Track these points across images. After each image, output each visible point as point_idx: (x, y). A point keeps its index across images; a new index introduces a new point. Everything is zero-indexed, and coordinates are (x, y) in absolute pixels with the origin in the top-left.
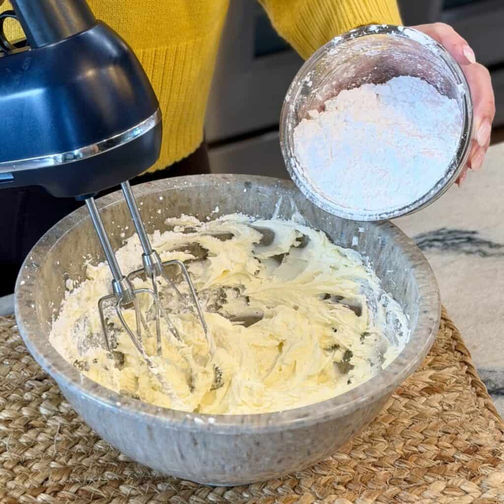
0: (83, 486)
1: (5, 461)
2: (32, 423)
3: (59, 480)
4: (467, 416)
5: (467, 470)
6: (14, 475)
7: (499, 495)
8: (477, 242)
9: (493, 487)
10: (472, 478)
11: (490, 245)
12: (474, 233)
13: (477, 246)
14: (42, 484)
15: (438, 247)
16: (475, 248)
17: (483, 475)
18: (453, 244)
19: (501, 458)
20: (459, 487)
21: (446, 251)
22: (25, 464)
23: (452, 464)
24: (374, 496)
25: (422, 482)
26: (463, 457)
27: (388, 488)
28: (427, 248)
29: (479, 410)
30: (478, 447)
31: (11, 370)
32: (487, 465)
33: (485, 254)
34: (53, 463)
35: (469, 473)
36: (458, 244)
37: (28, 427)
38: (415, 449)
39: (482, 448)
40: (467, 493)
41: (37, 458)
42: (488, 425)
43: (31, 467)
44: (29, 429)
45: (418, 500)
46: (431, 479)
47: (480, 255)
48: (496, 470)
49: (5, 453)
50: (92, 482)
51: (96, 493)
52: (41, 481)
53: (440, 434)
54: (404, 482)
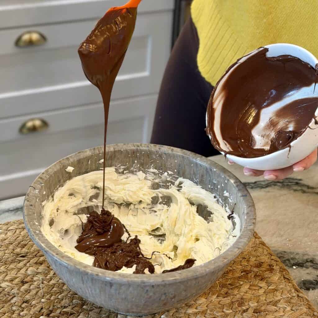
0: (63, 309)
1: (16, 302)
2: (25, 280)
3: (49, 308)
4: (252, 249)
5: (259, 276)
6: (23, 309)
7: (277, 286)
8: (301, 185)
9: (273, 283)
10: (262, 280)
11: (308, 187)
12: (300, 180)
13: (301, 187)
14: (40, 311)
15: (279, 186)
16: (299, 188)
17: (267, 278)
18: (287, 185)
19: (274, 268)
20: (257, 285)
21: (283, 189)
22: (27, 302)
23: (251, 274)
24: (216, 294)
25: (238, 284)
26: (256, 270)
27: (222, 289)
28: (273, 186)
29: (258, 245)
30: (262, 264)
31: (5, 254)
32: (268, 272)
33: (304, 192)
34: (42, 299)
35: (260, 277)
36: (290, 185)
37: (23, 283)
38: (231, 268)
39: (263, 264)
40: (261, 288)
41: (33, 298)
42: (264, 252)
43: (31, 303)
44: (24, 284)
45: (238, 294)
46: (242, 283)
47: (302, 192)
48: (273, 274)
49: (15, 298)
50: (67, 306)
51: (71, 312)
52: (39, 309)
53: (241, 259)
54: (229, 286)
